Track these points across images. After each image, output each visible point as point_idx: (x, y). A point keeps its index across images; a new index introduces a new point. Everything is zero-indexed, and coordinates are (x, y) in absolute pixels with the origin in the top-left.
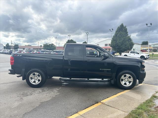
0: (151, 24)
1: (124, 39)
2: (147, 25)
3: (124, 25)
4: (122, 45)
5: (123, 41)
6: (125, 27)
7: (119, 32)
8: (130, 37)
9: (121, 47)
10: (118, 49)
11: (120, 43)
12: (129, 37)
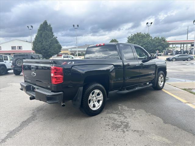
0: (78, 26)
1: (51, 40)
2: (74, 26)
3: (48, 23)
4: (50, 48)
5: (50, 43)
6: (50, 26)
7: (44, 31)
8: (57, 38)
9: (49, 50)
10: (45, 53)
11: (47, 45)
12: (55, 38)
